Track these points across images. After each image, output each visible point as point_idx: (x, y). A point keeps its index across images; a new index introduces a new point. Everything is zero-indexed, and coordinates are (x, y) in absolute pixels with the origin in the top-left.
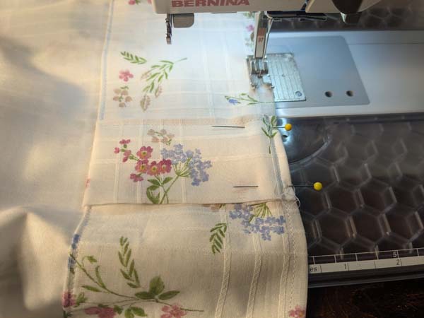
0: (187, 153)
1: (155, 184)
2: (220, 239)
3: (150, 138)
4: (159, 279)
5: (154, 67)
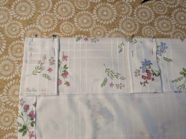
0: (143, 65)
1: (154, 74)
2: (169, 59)
3: (138, 76)
4: (180, 73)
5: (108, 75)
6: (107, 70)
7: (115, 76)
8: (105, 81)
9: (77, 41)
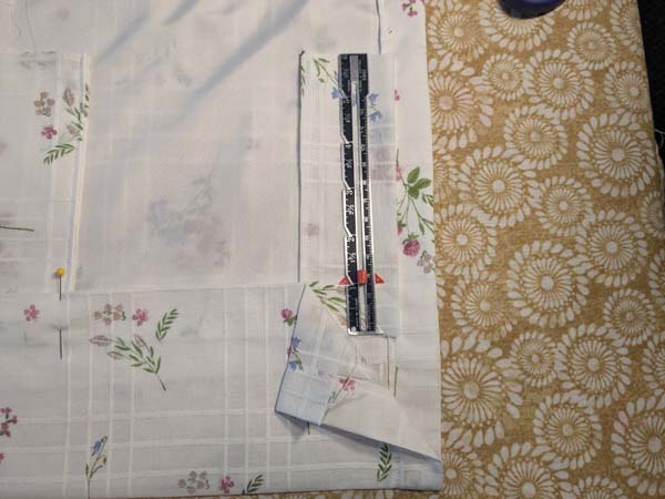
5: (152, 349)
6: (155, 368)
7: (127, 349)
8: (162, 331)
9: (259, 479)
